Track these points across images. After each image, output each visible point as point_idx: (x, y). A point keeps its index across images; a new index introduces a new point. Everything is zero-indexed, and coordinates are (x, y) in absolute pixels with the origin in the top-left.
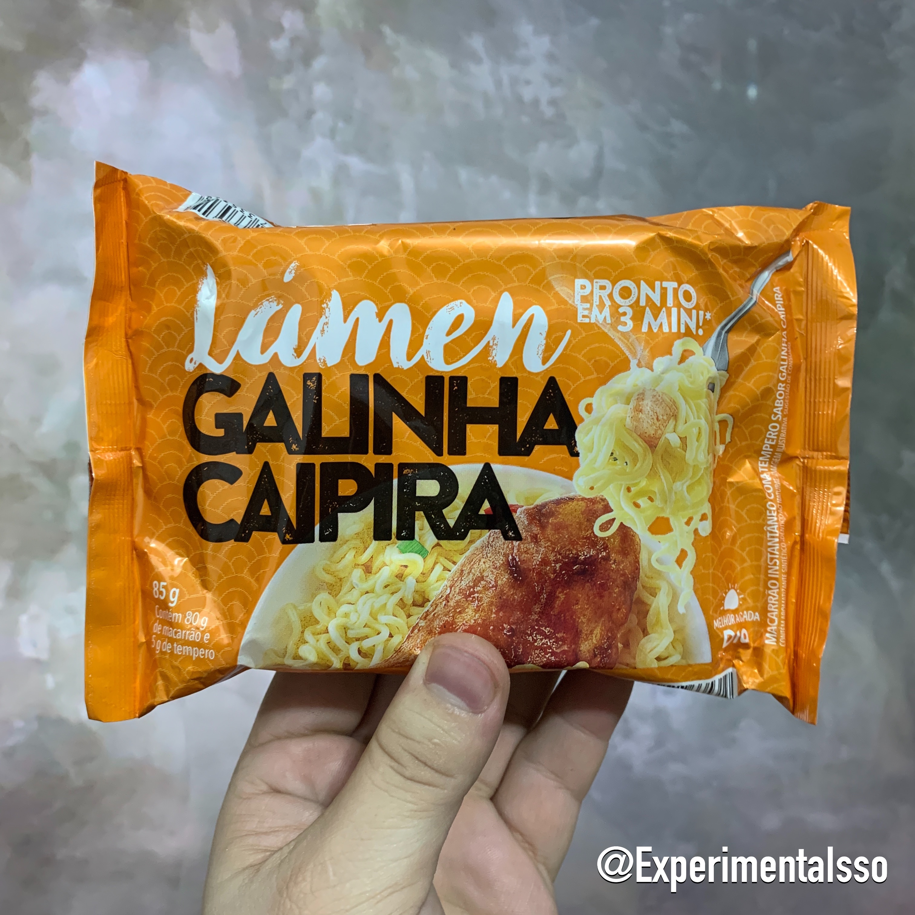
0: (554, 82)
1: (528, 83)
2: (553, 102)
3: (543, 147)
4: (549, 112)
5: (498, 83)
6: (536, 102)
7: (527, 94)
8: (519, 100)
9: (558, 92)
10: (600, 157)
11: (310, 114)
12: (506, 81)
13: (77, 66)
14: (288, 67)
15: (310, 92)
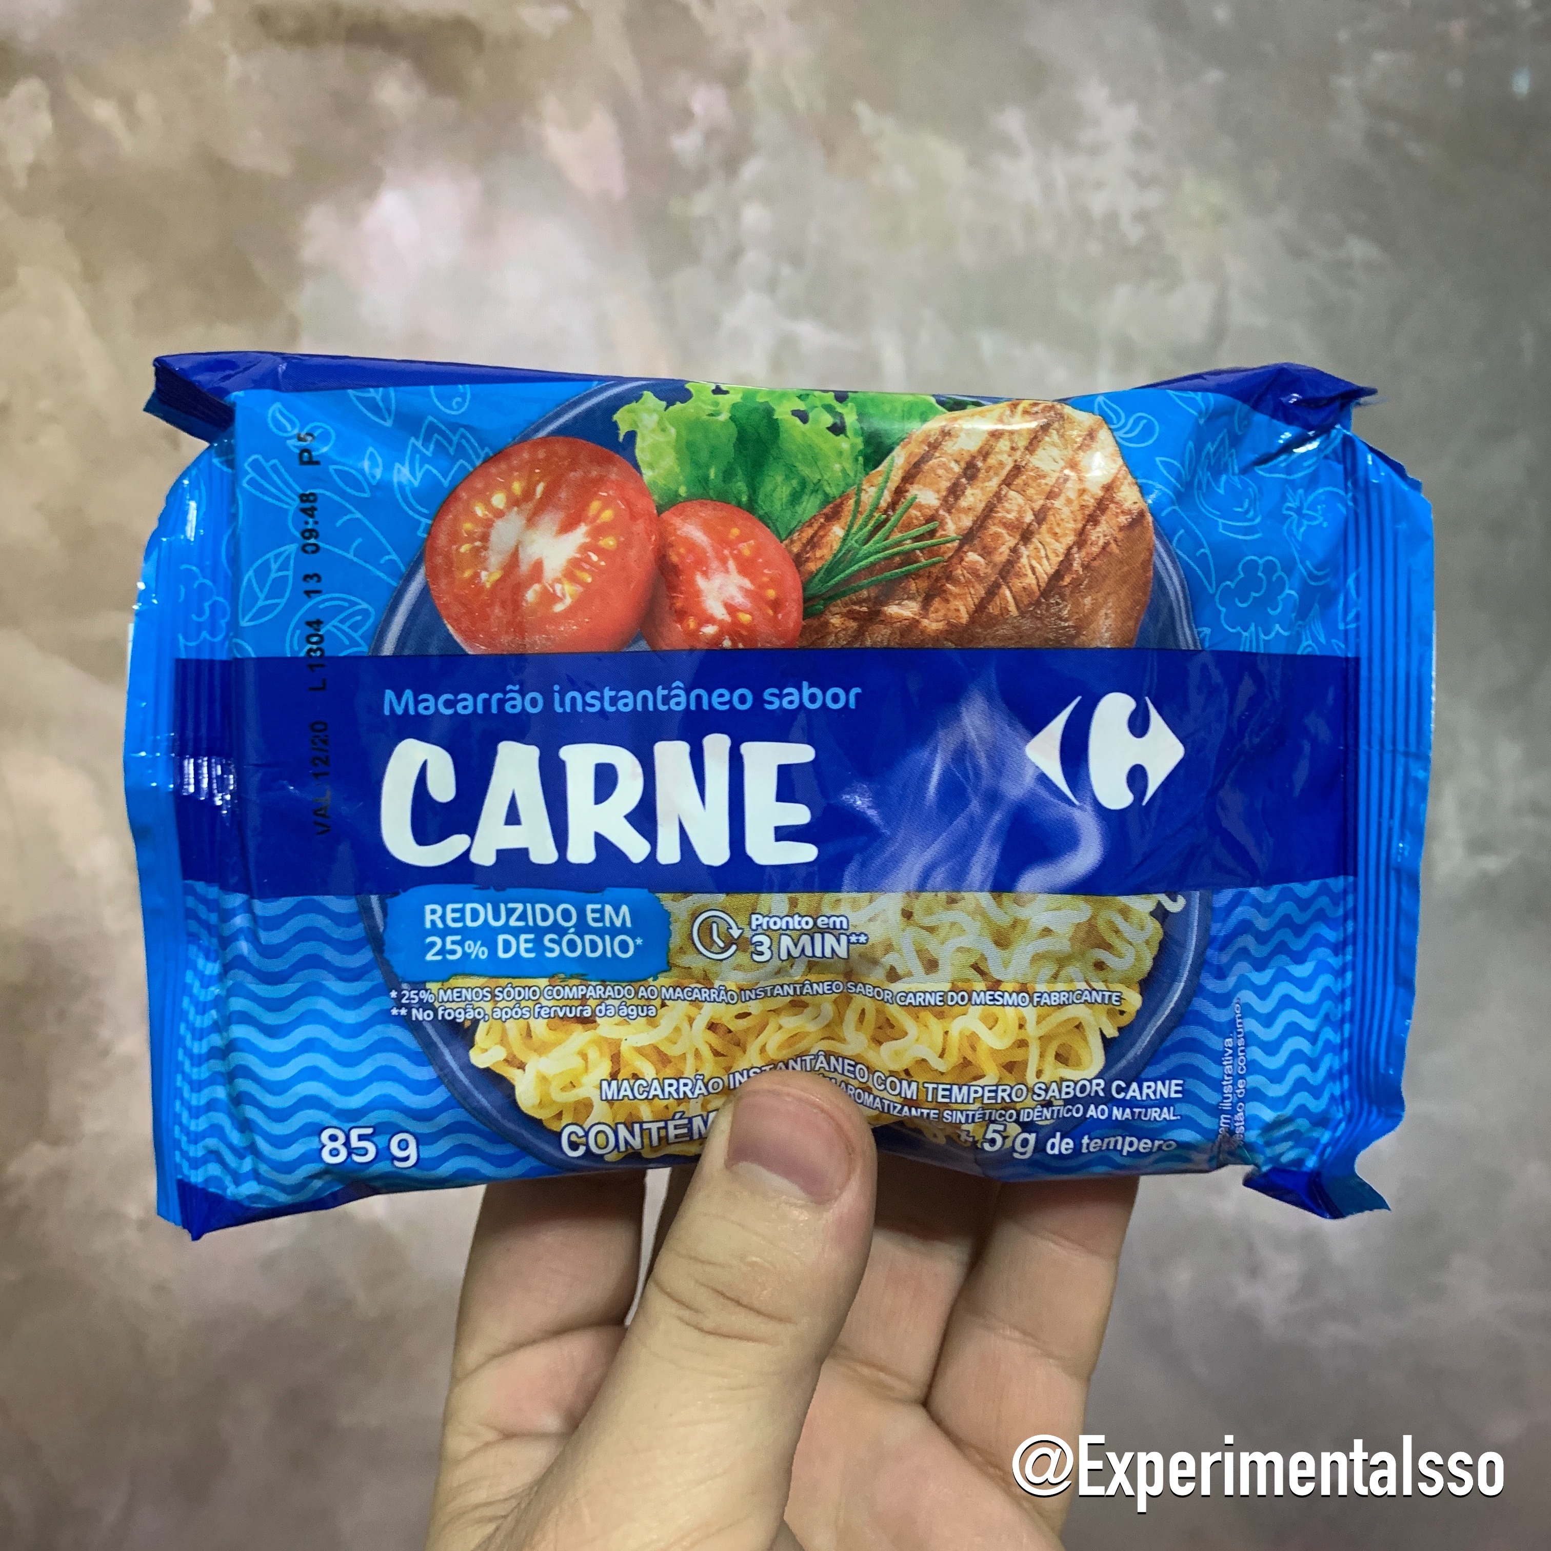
0: (1143, 182)
1: (1099, 185)
2: (1142, 216)
3: (1123, 293)
4: (1134, 233)
5: (1048, 188)
6: (1112, 219)
7: (1098, 204)
8: (1083, 215)
9: (1152, 198)
10: (1221, 306)
11: (735, 255)
12: (1061, 182)
13: (371, 193)
14: (700, 179)
15: (735, 216)
